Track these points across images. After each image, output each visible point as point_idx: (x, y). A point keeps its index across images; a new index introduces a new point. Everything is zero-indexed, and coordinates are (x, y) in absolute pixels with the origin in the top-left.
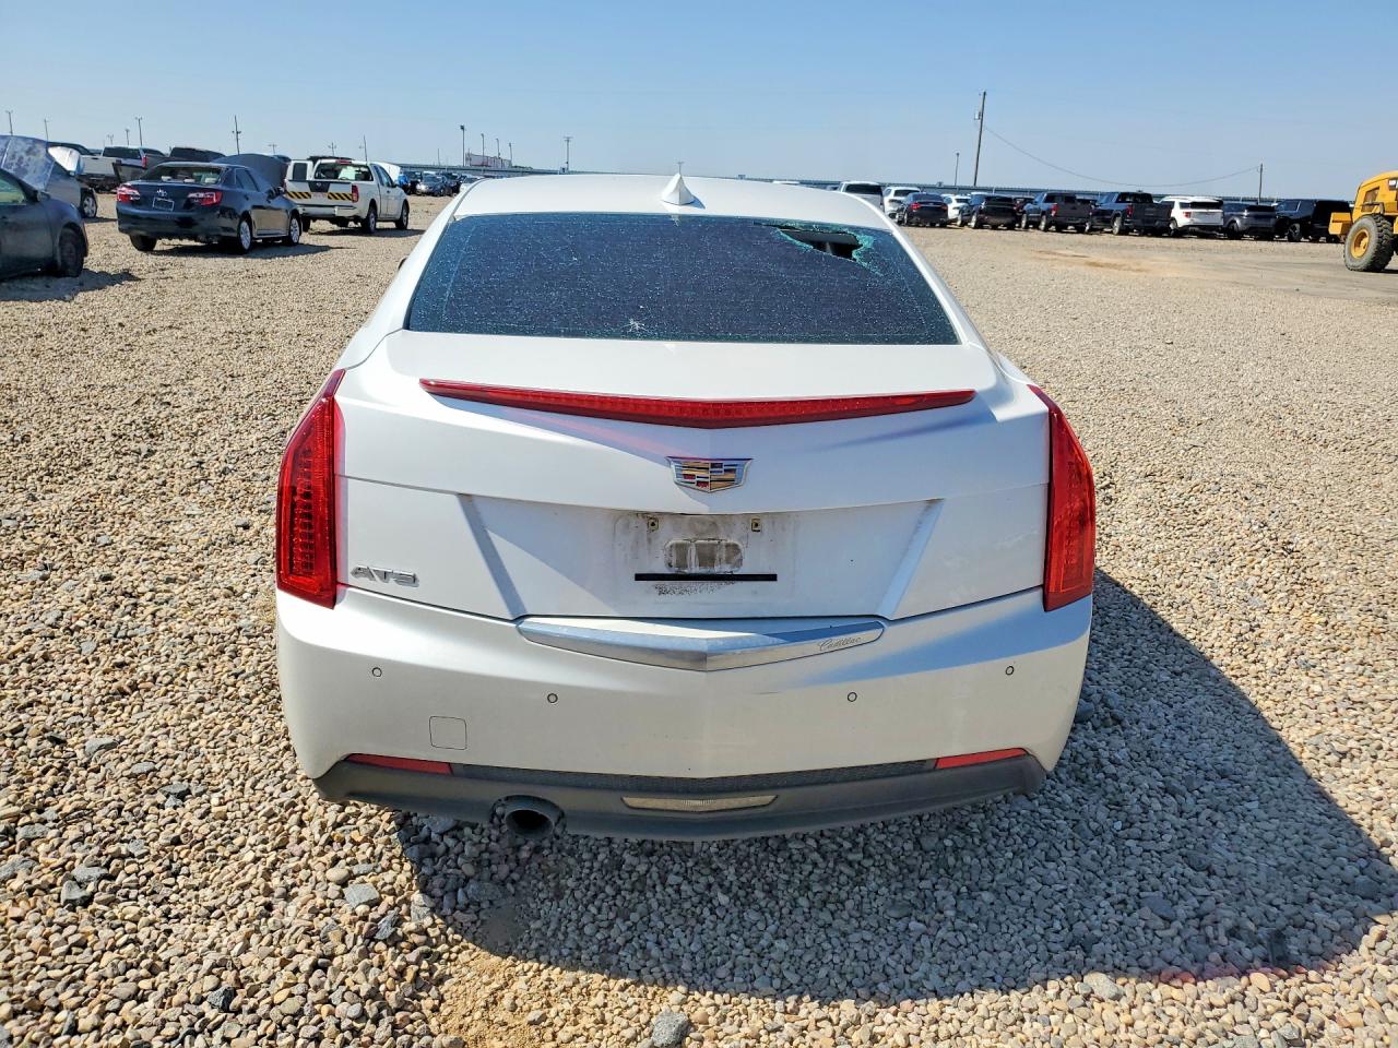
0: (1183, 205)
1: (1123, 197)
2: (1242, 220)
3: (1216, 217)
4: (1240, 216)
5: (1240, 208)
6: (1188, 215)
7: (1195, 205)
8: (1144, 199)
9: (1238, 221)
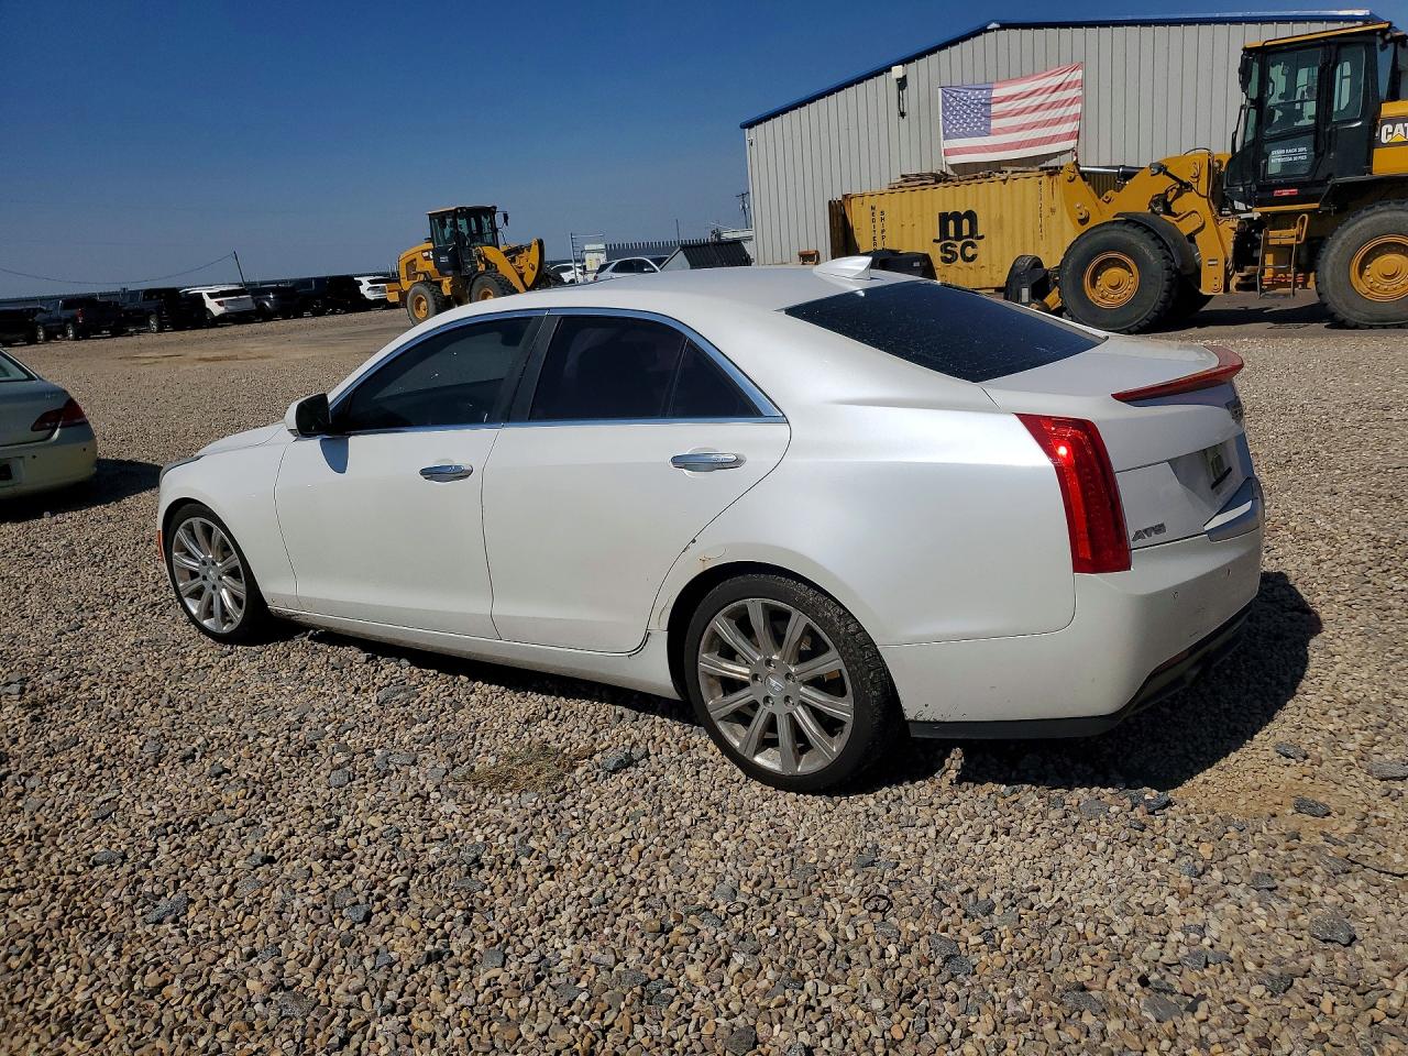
0: (212, 296)
1: (149, 293)
2: (270, 303)
3: (247, 302)
4: (268, 299)
5: (267, 291)
6: (220, 304)
7: (223, 294)
8: (171, 294)
9: (267, 304)
